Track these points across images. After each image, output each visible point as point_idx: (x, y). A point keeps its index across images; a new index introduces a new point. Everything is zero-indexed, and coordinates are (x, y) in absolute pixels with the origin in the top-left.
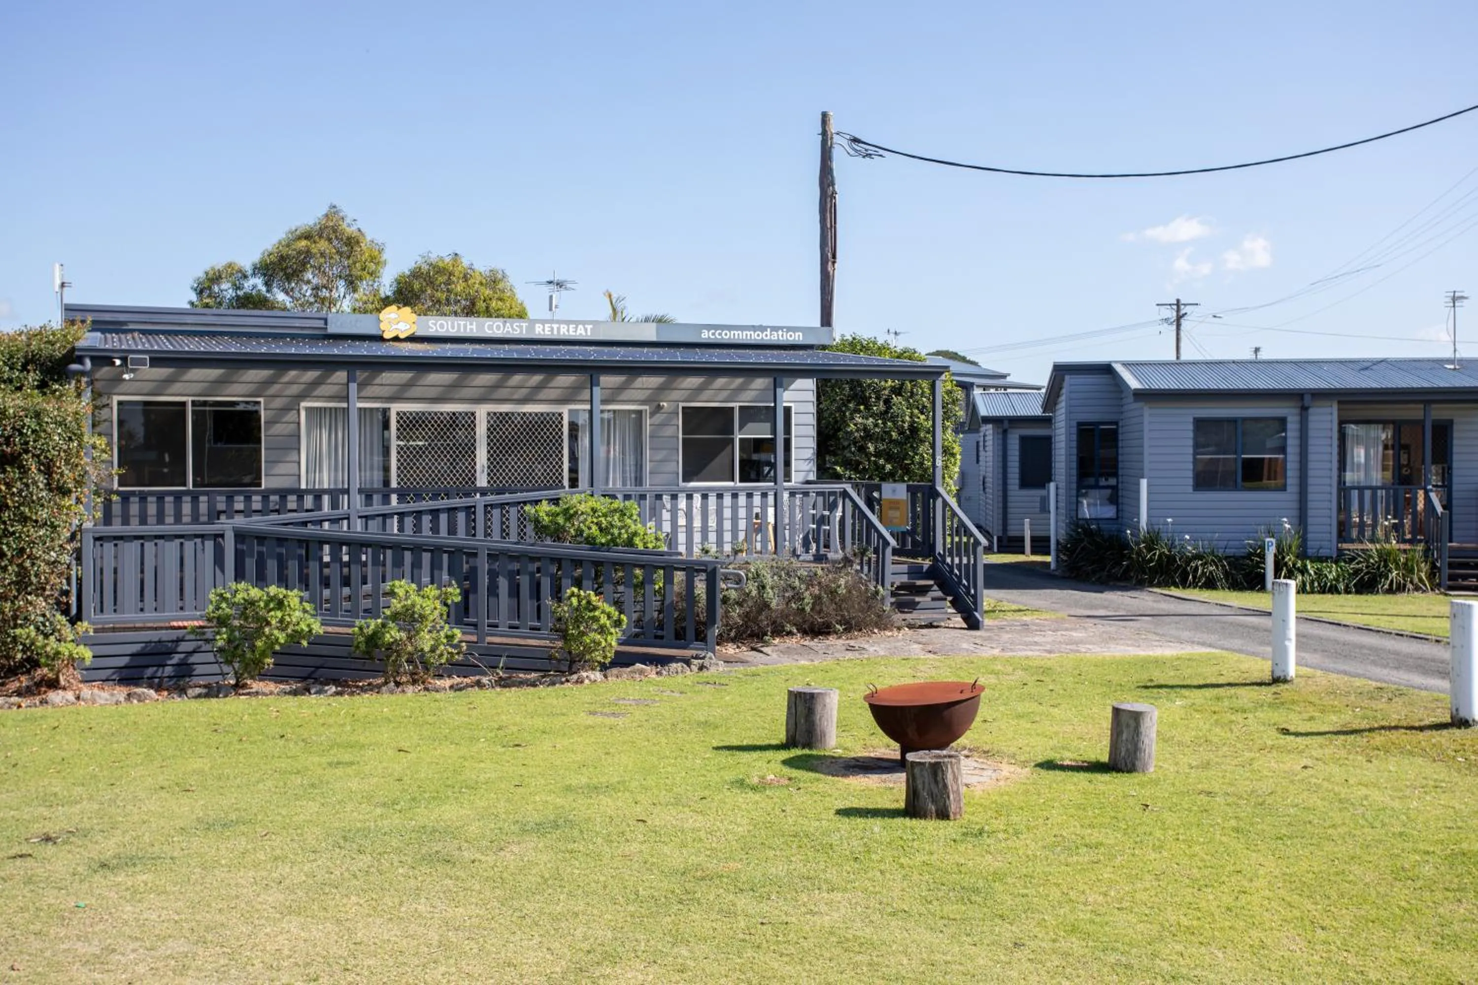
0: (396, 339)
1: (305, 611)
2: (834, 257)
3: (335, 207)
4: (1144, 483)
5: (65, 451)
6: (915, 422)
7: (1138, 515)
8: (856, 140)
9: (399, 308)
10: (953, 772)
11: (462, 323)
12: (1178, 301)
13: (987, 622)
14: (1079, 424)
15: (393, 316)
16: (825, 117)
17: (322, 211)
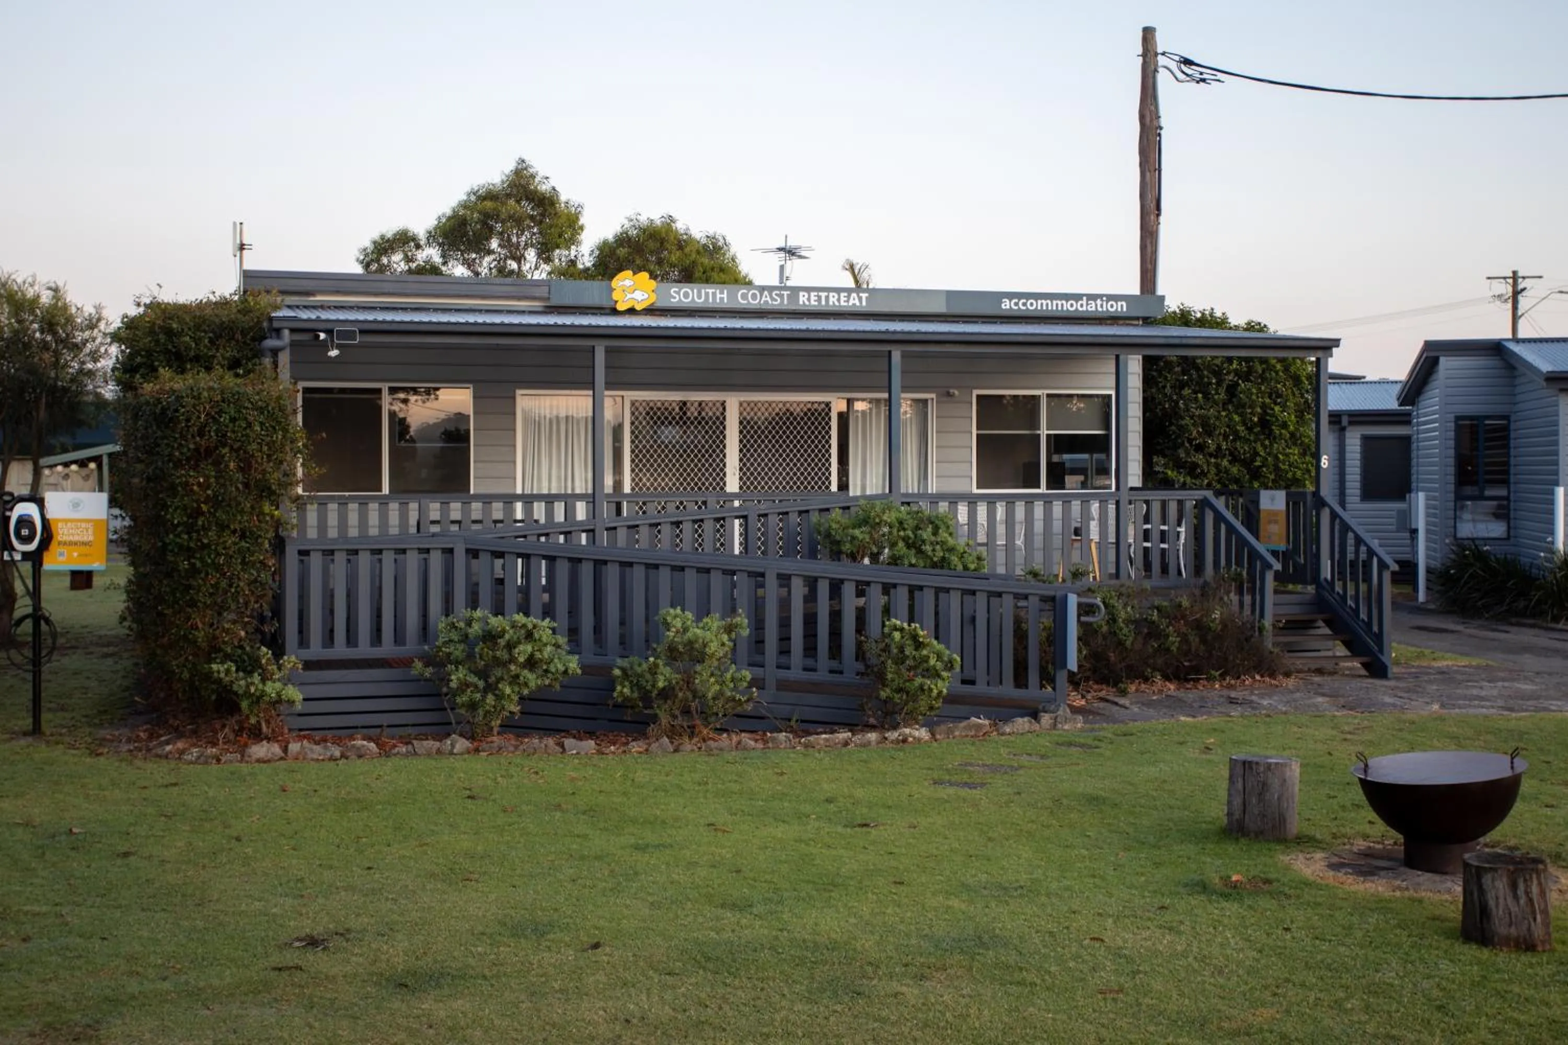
0: (631, 311)
1: (557, 646)
2: (1158, 208)
3: (523, 161)
4: (1560, 492)
5: (267, 444)
6: (1267, 414)
7: (1552, 532)
8: (1188, 62)
9: (635, 273)
10: (1540, 884)
11: (710, 291)
12: (1515, 273)
13: (1394, 670)
14: (1458, 418)
15: (628, 283)
16: (1148, 34)
17: (510, 166)
